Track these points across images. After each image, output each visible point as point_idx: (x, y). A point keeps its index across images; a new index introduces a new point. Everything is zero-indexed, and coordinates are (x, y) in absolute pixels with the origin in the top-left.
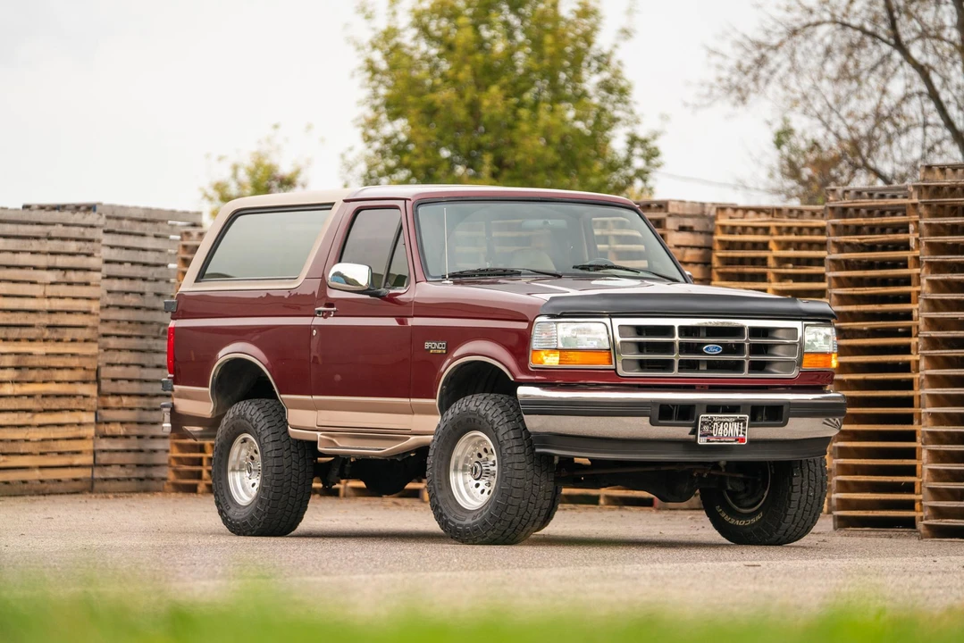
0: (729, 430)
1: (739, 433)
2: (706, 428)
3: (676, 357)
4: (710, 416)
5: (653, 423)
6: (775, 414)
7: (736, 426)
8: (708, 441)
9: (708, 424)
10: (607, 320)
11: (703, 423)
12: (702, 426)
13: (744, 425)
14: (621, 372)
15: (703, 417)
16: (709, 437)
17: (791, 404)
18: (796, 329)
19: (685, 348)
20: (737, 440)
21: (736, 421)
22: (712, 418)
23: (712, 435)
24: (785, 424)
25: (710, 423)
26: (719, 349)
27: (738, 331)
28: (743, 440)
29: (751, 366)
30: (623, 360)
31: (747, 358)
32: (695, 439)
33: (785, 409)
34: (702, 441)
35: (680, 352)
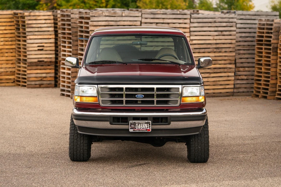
0: (143, 127)
1: (148, 128)
2: (133, 126)
3: (124, 99)
4: (134, 121)
5: (111, 124)
6: (165, 120)
7: (146, 125)
8: (134, 130)
9: (133, 124)
10: (96, 86)
11: (131, 124)
12: (130, 125)
13: (150, 125)
14: (102, 105)
15: (131, 122)
16: (134, 129)
17: (171, 117)
18: (179, 88)
20: (146, 130)
21: (145, 123)
22: (135, 122)
23: (135, 128)
24: (169, 124)
25: (135, 124)
26: (143, 96)
27: (151, 90)
28: (149, 130)
29: (158, 102)
30: (102, 100)
31: (155, 99)
32: (128, 130)
33: (168, 118)
34: (131, 130)
35: (126, 97)
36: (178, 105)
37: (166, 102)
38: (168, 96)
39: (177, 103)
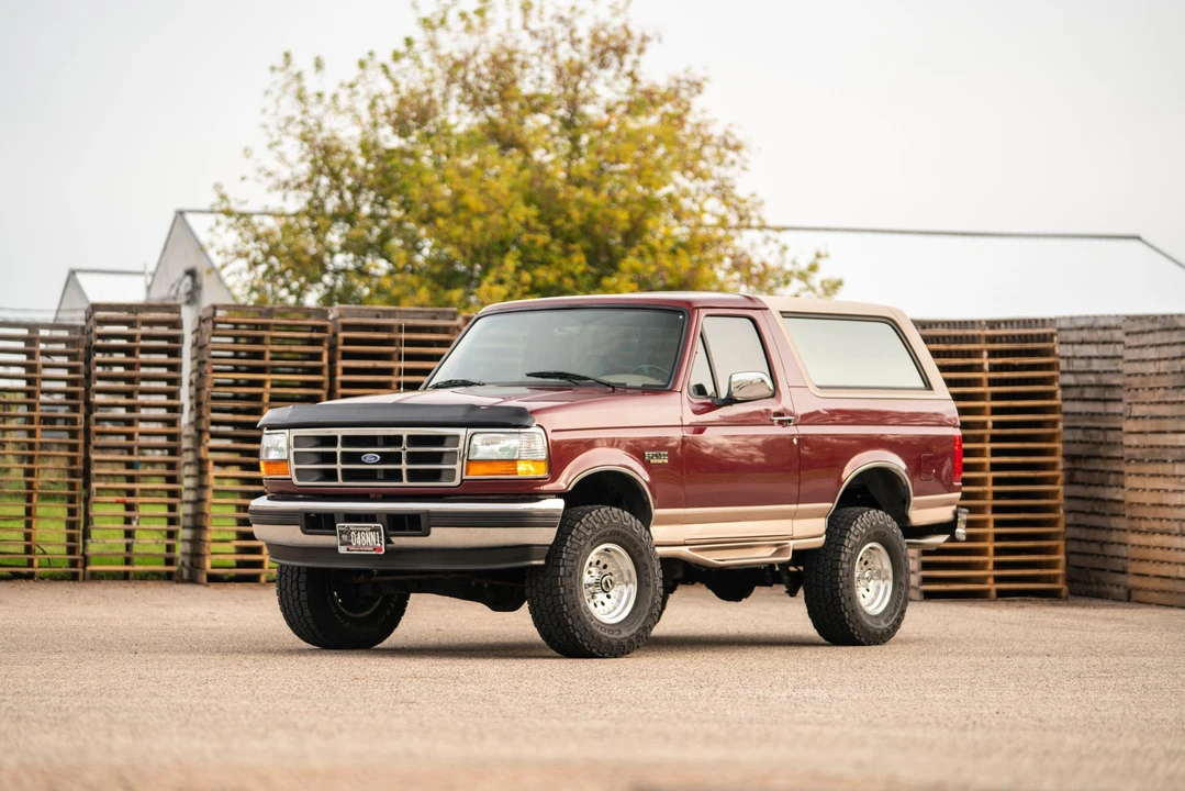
0: (367, 540)
1: (376, 542)
2: (344, 537)
3: (339, 466)
4: (346, 525)
5: (304, 531)
6: (414, 524)
7: (372, 534)
8: (348, 550)
9: (345, 533)
10: (287, 431)
11: (341, 532)
12: (340, 535)
13: (380, 535)
14: (296, 481)
15: (340, 526)
16: (348, 546)
17: (428, 513)
18: (458, 436)
19: (347, 458)
20: (375, 550)
21: (371, 530)
22: (349, 527)
23: (351, 544)
24: (427, 533)
25: (348, 532)
26: (377, 458)
27: (396, 440)
28: (380, 549)
29: (413, 475)
30: (297, 470)
31: (404, 466)
32: (336, 549)
33: (422, 519)
34: (342, 550)
35: (343, 462)
36: (457, 482)
37: (436, 475)
38: (438, 458)
39: (453, 479)
